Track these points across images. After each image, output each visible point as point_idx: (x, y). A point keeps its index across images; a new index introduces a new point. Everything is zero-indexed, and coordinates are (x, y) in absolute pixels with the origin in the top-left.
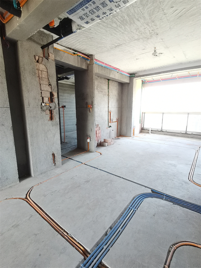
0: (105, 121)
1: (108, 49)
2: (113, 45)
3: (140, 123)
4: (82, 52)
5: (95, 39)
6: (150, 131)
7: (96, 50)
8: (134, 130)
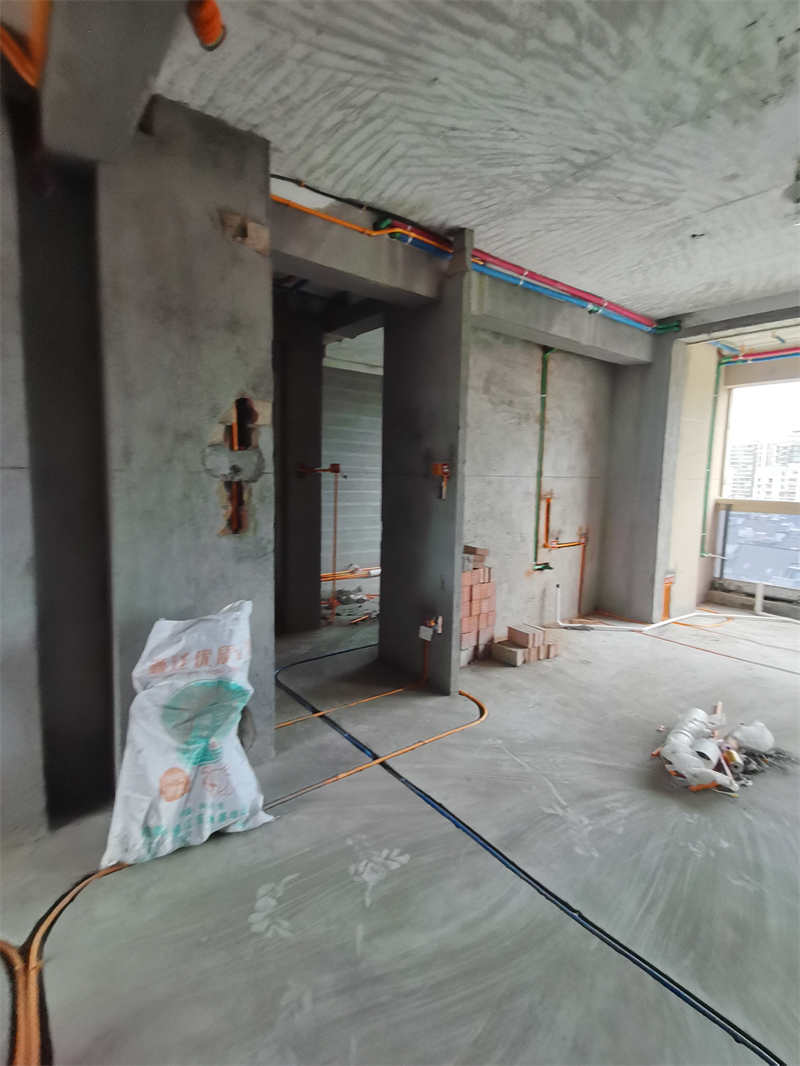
0: (519, 539)
1: (540, 187)
2: (566, 164)
3: (702, 556)
4: (414, 218)
5: (466, 134)
6: (759, 602)
7: (477, 200)
8: (668, 591)
